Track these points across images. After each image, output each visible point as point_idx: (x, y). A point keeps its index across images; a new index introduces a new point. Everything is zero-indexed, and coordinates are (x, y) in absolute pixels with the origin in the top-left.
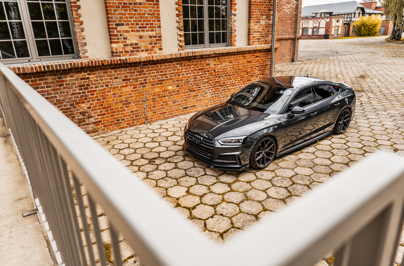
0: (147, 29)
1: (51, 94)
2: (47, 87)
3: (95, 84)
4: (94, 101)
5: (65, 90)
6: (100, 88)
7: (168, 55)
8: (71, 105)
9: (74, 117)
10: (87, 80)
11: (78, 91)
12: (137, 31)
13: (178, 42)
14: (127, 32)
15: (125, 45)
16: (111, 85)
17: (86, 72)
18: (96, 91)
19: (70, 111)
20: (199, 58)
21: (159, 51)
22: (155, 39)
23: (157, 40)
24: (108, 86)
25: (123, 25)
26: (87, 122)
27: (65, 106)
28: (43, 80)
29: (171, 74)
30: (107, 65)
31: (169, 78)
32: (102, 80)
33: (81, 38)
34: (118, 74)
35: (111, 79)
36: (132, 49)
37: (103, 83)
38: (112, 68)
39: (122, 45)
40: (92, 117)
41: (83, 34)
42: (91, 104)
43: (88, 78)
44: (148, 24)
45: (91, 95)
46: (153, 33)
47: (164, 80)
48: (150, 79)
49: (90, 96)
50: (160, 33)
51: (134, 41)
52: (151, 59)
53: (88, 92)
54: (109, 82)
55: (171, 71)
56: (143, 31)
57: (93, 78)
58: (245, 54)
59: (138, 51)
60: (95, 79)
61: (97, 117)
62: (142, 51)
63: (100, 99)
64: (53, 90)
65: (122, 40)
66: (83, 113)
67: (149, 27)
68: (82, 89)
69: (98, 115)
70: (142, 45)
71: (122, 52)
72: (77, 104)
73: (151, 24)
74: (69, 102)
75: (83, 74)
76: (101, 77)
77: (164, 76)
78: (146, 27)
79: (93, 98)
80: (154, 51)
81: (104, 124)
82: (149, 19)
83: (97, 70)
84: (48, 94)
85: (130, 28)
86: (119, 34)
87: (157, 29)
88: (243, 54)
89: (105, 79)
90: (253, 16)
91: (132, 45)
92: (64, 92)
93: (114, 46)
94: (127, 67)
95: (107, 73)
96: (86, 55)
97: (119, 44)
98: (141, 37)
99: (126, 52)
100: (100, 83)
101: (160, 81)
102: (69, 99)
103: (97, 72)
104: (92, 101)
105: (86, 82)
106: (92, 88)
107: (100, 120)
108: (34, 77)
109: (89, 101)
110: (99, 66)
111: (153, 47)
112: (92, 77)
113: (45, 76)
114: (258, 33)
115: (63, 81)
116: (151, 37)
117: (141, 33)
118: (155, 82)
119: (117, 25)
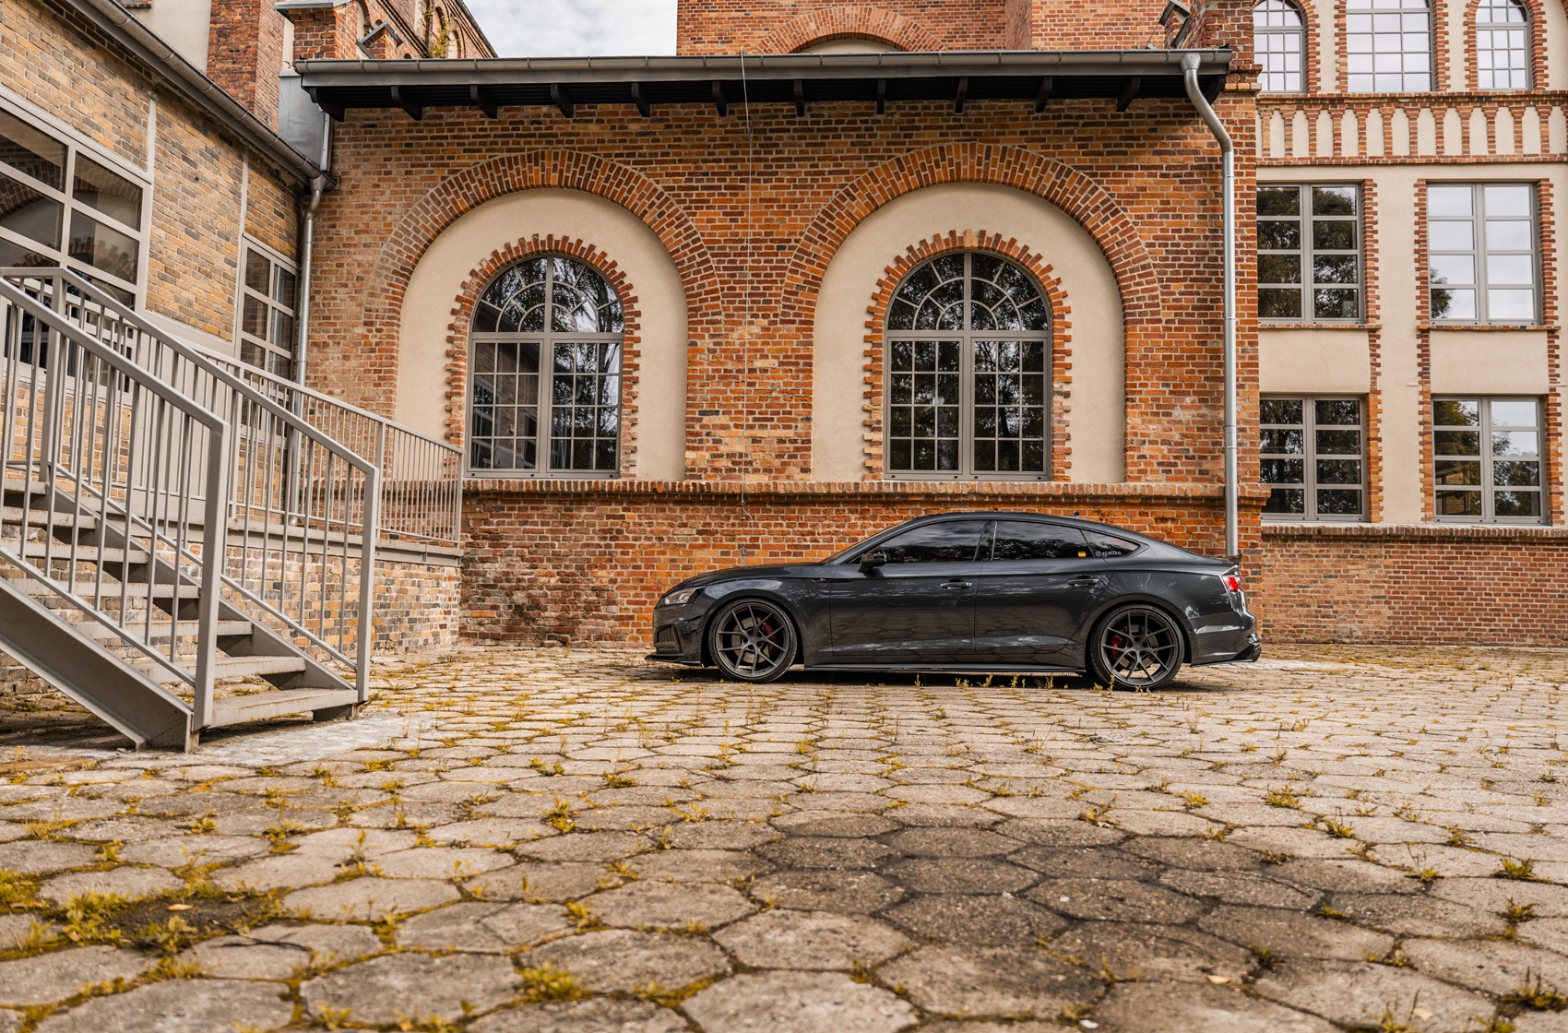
0: (775, 422)
1: (547, 538)
2: (543, 524)
3: (634, 532)
4: (627, 567)
5: (573, 535)
6: (643, 542)
7: (819, 484)
8: (578, 568)
9: (579, 595)
10: (620, 521)
11: (596, 542)
12: (751, 427)
13: (863, 459)
14: (725, 427)
15: (714, 456)
16: (669, 539)
17: (621, 503)
18: (633, 546)
19: (575, 581)
20: (922, 503)
21: (798, 476)
22: (792, 446)
23: (797, 449)
24: (661, 539)
25: (717, 413)
26: (603, 613)
27: (567, 567)
28: (538, 509)
29: (830, 533)
30: (664, 494)
31: (822, 543)
32: (650, 525)
33: (628, 437)
34: (689, 518)
35: (671, 525)
36: (730, 465)
37: (652, 532)
38: (677, 503)
39: (707, 455)
40: (614, 603)
41: (634, 430)
42: (618, 574)
43: (622, 517)
44: (777, 413)
45: (622, 553)
46: (790, 433)
47: (807, 547)
48: (767, 540)
49: (619, 556)
50: (808, 434)
51: (739, 448)
52: (772, 489)
53: (617, 546)
54: (666, 532)
55: (829, 526)
56: (762, 427)
57: (633, 518)
58: (1105, 505)
59: (746, 471)
60: (637, 520)
61: (626, 605)
62: (756, 471)
63: (639, 567)
64: (552, 531)
65: (710, 444)
66: (598, 591)
67: (779, 420)
68: (605, 539)
69: (629, 602)
70: (758, 458)
71: (706, 470)
72: (590, 567)
73: (784, 413)
74: (575, 560)
75: (613, 506)
76: (649, 518)
77: (808, 538)
78: (772, 420)
79: (624, 561)
80: (787, 473)
81: (639, 625)
82: (782, 401)
83: (645, 503)
84: (541, 539)
85: (732, 419)
86: (705, 431)
87: (800, 425)
88: (1095, 505)
89: (658, 524)
90: (1137, 397)
91: (730, 456)
92: (569, 539)
93: (690, 455)
94: (711, 503)
95: (664, 510)
96: (632, 471)
97: (700, 453)
98: (755, 440)
99: (716, 470)
100: (645, 531)
101: (796, 547)
102: (576, 554)
103: (642, 507)
104: (622, 567)
105: (618, 525)
106: (627, 538)
107: (631, 613)
108: (525, 502)
109: (616, 567)
110: (647, 495)
111: (784, 464)
112: (632, 516)
113: (542, 502)
114: (1165, 448)
115: (572, 517)
116: (781, 441)
117: (757, 432)
118: (782, 547)
119: (704, 413)
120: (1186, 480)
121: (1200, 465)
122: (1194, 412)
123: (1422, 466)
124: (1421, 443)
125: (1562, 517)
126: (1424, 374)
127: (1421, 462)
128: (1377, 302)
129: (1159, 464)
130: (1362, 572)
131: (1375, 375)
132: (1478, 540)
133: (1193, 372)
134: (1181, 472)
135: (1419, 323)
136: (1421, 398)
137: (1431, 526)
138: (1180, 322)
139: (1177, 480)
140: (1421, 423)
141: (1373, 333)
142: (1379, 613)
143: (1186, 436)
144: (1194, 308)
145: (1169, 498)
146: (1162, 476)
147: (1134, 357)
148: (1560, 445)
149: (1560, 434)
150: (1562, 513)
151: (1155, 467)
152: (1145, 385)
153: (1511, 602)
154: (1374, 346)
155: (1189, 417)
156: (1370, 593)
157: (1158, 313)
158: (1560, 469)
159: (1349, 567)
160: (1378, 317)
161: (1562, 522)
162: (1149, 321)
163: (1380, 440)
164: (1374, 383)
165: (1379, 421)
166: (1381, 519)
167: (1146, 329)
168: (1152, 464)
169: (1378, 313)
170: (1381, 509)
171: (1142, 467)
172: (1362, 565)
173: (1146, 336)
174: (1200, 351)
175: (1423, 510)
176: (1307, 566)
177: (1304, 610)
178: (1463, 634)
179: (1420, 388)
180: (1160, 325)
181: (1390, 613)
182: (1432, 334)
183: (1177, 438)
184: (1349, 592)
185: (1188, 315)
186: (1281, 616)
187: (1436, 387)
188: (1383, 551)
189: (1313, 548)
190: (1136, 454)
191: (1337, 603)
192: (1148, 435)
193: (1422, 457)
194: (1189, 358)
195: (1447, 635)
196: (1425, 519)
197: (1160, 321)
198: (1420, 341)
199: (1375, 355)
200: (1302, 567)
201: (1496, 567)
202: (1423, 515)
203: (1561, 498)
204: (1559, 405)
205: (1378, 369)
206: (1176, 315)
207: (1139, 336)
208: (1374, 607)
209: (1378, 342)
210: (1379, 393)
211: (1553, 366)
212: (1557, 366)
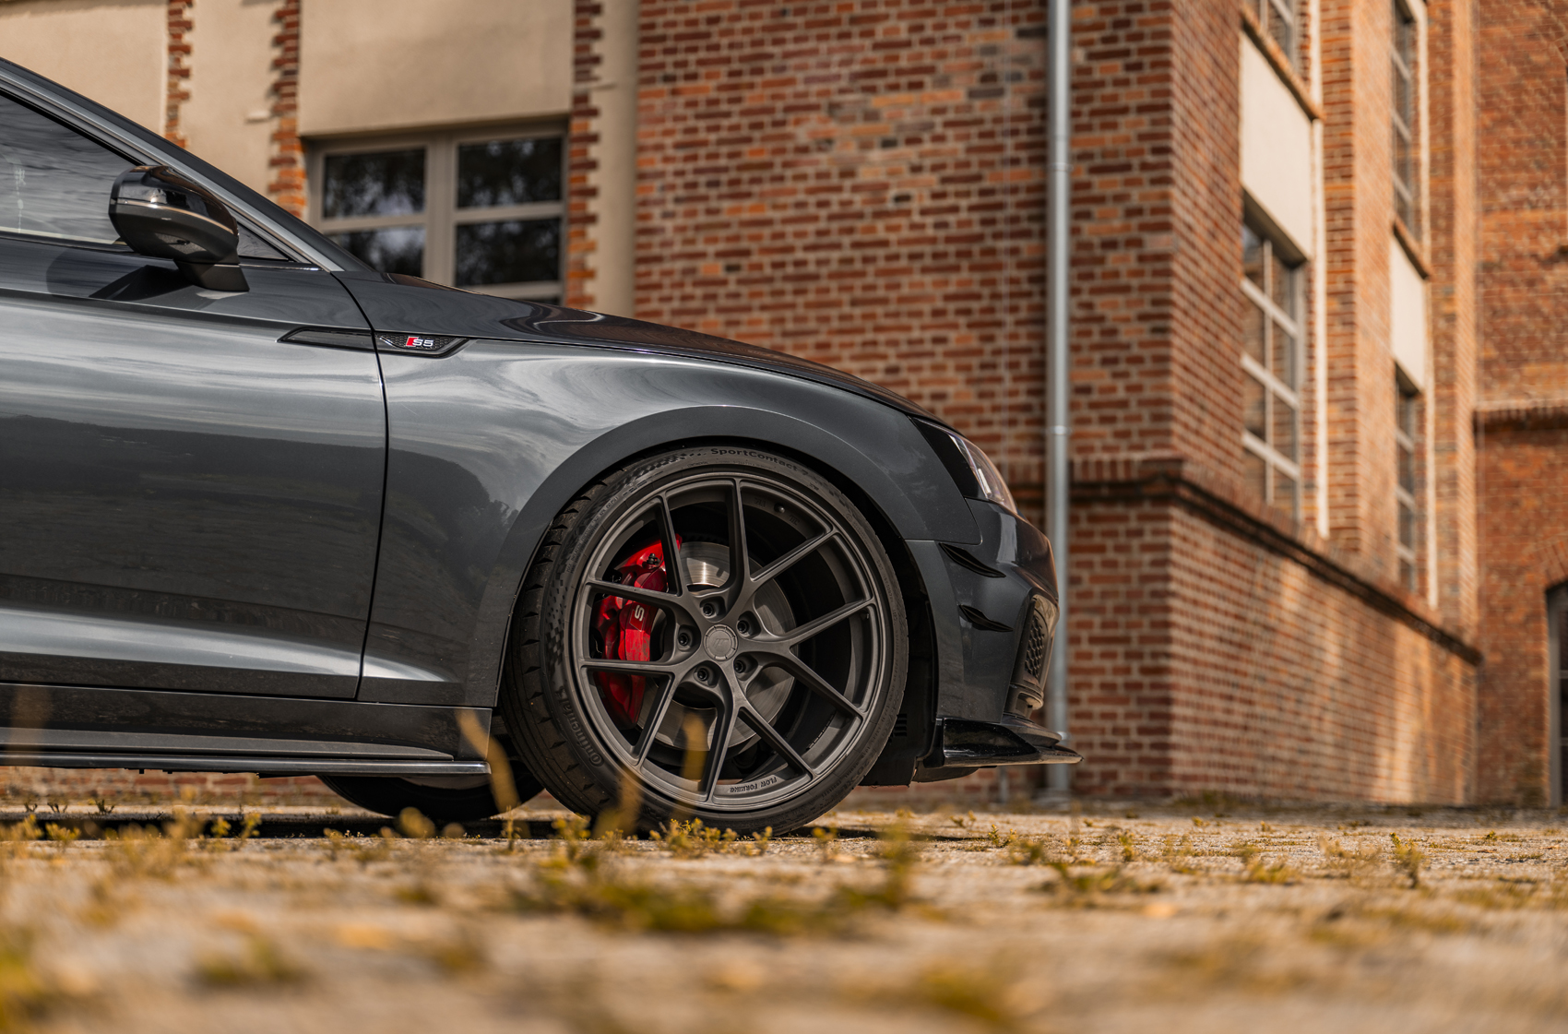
126: (284, 89)
131: (178, 97)
136: (275, 150)
148: (591, 248)
149: (592, 219)
154: (178, 26)
179: (274, 125)
187: (313, 119)
198: (281, 3)
199: (179, 49)
204: (594, 138)
205: (184, 85)
209: (188, 13)
211: (586, 36)
212: (596, 35)
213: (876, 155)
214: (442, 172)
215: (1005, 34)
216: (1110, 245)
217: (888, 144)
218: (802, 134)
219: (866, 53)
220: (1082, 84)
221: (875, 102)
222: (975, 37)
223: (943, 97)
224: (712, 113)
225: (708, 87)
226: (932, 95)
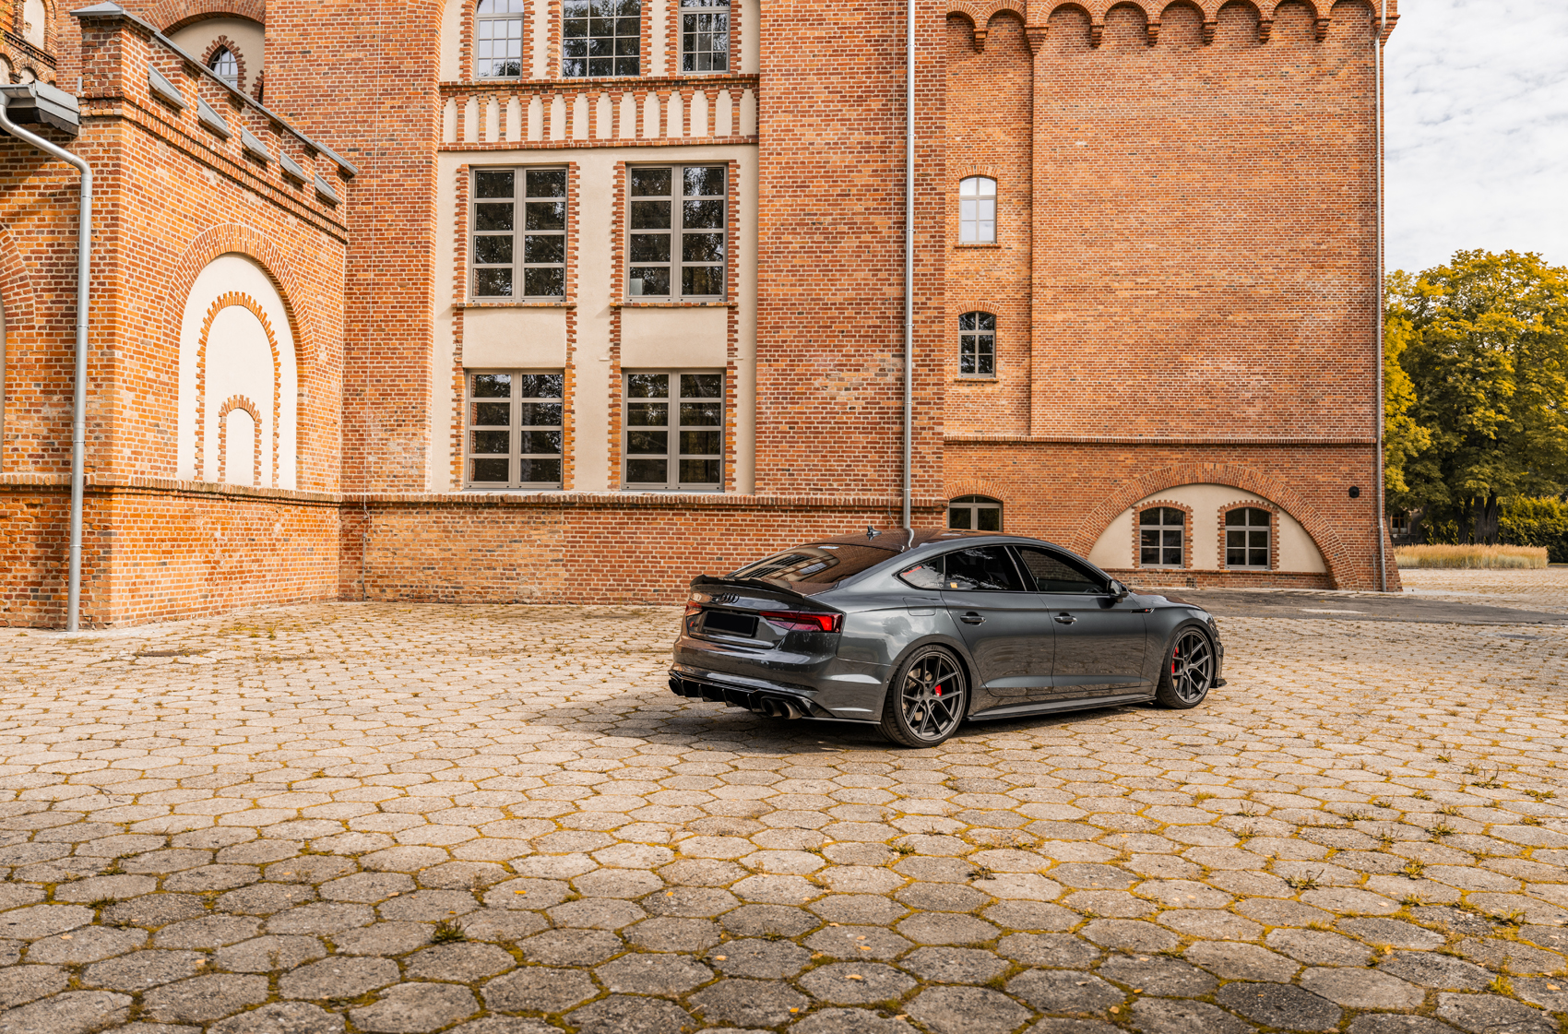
120: (51, 470)
121: (63, 456)
122: (60, 410)
123: (610, 437)
124: (610, 415)
125: (734, 484)
126: (615, 349)
127: (610, 433)
128: (576, 281)
129: (30, 456)
130: (544, 537)
131: (571, 350)
132: (645, 507)
133: (59, 373)
134: (47, 463)
135: (612, 300)
136: (611, 372)
137: (616, 493)
138: (51, 328)
139: (43, 470)
140: (610, 396)
141: (570, 309)
142: (556, 575)
143: (52, 431)
144: (63, 315)
145: (35, 487)
146: (31, 467)
147: (11, 360)
148: (735, 416)
149: (735, 406)
150: (734, 480)
151: (26, 459)
152: (20, 385)
153: (676, 563)
154: (571, 323)
155: (55, 414)
156: (549, 556)
157: (32, 320)
158: (734, 438)
159: (532, 532)
160: (575, 295)
161: (734, 489)
162: (24, 328)
163: (573, 412)
164: (569, 358)
165: (573, 394)
166: (572, 487)
167: (22, 335)
168: (23, 456)
169: (575, 291)
170: (572, 477)
171: (15, 459)
172: (544, 530)
173: (22, 341)
174: (66, 354)
175: (610, 478)
176: (495, 532)
177: (490, 573)
178: (630, 595)
179: (611, 363)
180: (34, 331)
181: (567, 575)
182: (623, 310)
183: (45, 433)
184: (531, 556)
185: (57, 321)
186: (471, 579)
187: (625, 362)
188: (562, 517)
189: (501, 514)
190: (10, 447)
191: (520, 565)
192: (21, 430)
193: (610, 428)
194: (57, 360)
195: (616, 595)
196: (610, 487)
197: (33, 327)
198: (612, 318)
199: (571, 332)
200: (490, 533)
201: (663, 532)
202: (609, 483)
203: (734, 466)
204: (736, 377)
205: (574, 345)
206: (48, 321)
207: (16, 341)
208: (553, 570)
209: (575, 319)
210: (573, 367)
211: (732, 340)
212: (736, 340)
213: (843, 393)
214: (675, 384)
215: (888, 355)
216: (924, 429)
217: (847, 389)
218: (817, 384)
219: (839, 358)
220: (916, 376)
221: (842, 375)
222: (878, 355)
223: (865, 374)
224: (784, 373)
225: (782, 365)
226: (863, 374)
